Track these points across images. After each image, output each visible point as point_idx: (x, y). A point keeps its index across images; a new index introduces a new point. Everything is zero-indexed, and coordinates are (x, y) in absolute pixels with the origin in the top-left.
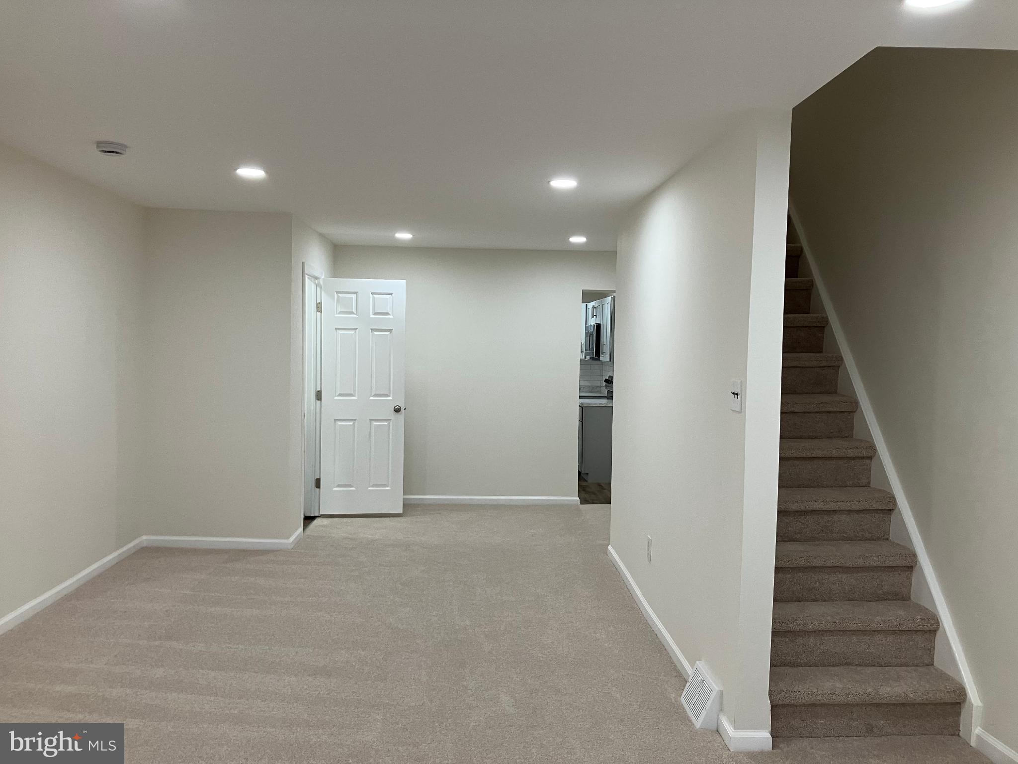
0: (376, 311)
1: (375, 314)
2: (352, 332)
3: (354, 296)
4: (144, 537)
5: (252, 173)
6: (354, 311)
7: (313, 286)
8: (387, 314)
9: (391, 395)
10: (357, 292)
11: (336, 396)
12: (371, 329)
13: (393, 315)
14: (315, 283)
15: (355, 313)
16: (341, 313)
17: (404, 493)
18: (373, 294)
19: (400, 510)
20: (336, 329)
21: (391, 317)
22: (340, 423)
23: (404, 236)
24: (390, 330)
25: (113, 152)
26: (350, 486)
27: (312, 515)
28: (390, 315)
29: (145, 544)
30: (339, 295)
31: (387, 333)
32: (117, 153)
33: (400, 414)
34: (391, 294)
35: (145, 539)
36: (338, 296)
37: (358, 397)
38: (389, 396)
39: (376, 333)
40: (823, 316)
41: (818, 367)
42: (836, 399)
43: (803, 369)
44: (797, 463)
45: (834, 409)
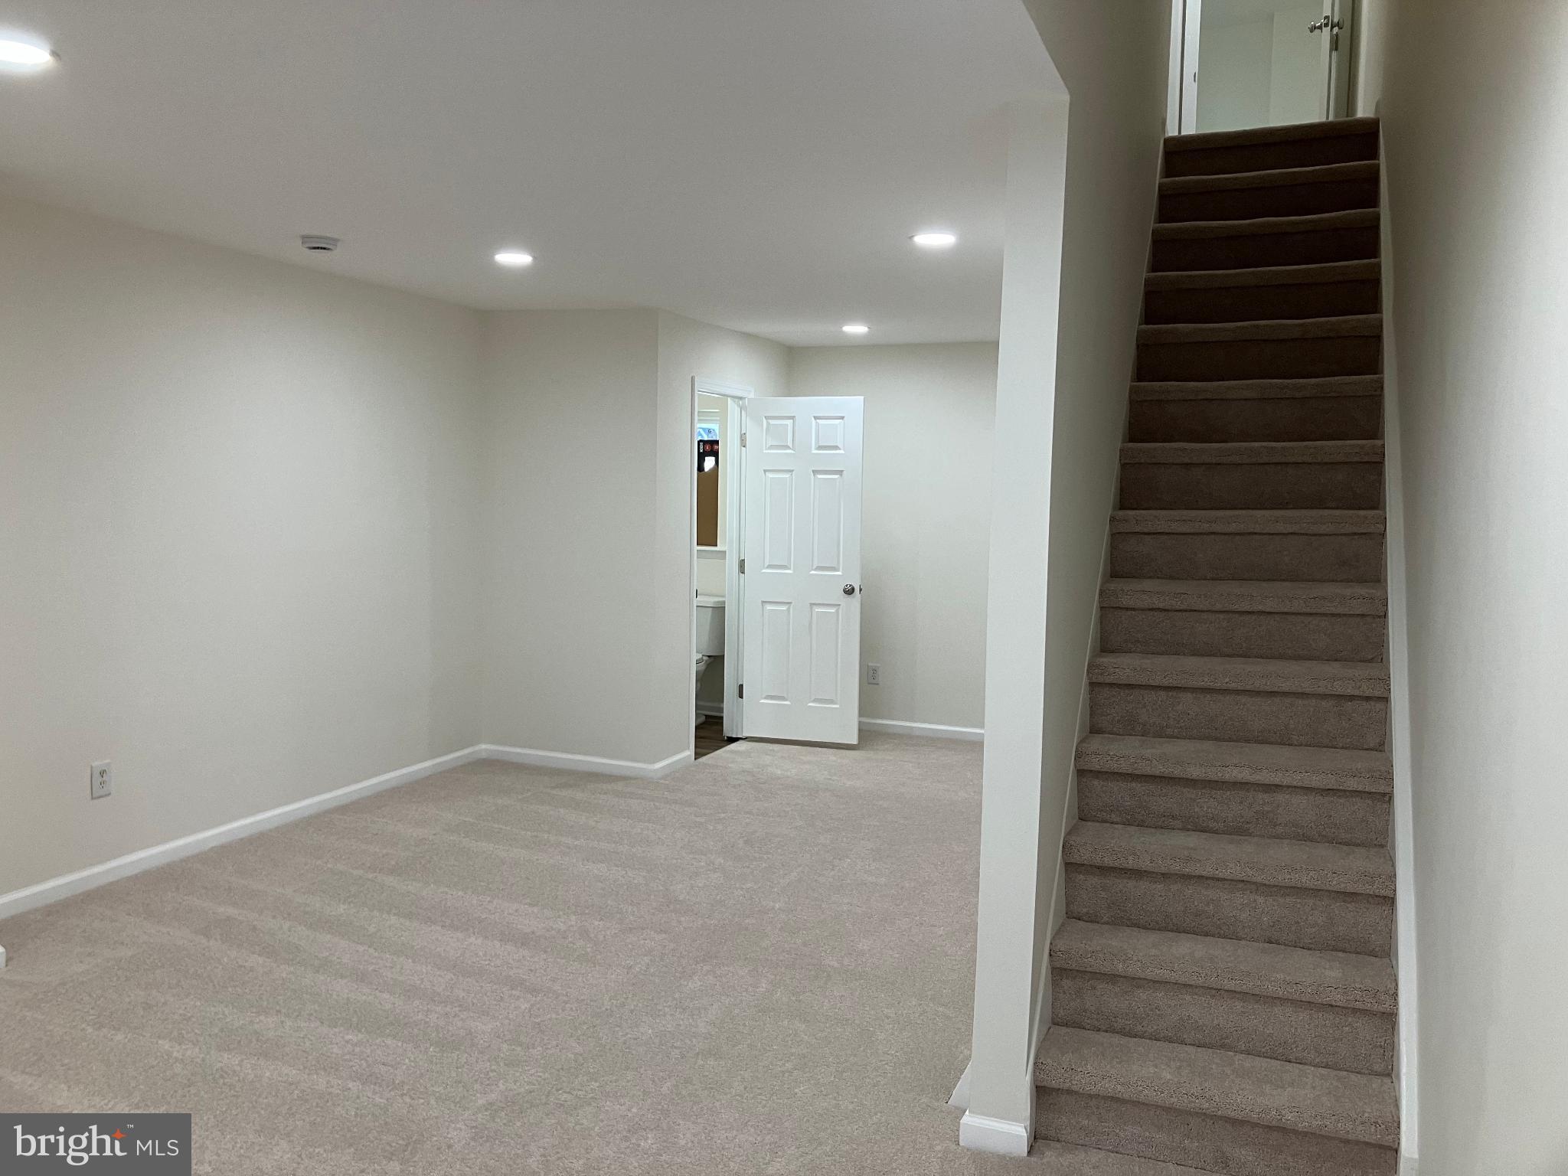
0: (820, 445)
1: (820, 448)
2: (787, 476)
3: (789, 422)
4: (483, 746)
5: (514, 258)
6: (790, 444)
7: (737, 410)
8: (836, 448)
9: (841, 570)
10: (794, 417)
11: (764, 568)
12: (813, 471)
13: (844, 450)
14: (739, 405)
15: (791, 446)
16: (772, 447)
17: (860, 715)
18: (816, 418)
19: (853, 740)
20: (765, 471)
21: (842, 452)
22: (769, 607)
23: (856, 329)
24: (840, 472)
25: (318, 248)
26: (783, 698)
27: (734, 736)
28: (840, 449)
29: (484, 755)
30: (770, 421)
31: (836, 476)
32: (324, 249)
33: (854, 597)
34: (842, 418)
35: (485, 748)
36: (768, 424)
37: (794, 571)
38: (838, 571)
39: (820, 476)
40: (1378, 442)
41: (1341, 535)
42: (1348, 592)
43: (1313, 538)
44: (1243, 699)
45: (1340, 610)
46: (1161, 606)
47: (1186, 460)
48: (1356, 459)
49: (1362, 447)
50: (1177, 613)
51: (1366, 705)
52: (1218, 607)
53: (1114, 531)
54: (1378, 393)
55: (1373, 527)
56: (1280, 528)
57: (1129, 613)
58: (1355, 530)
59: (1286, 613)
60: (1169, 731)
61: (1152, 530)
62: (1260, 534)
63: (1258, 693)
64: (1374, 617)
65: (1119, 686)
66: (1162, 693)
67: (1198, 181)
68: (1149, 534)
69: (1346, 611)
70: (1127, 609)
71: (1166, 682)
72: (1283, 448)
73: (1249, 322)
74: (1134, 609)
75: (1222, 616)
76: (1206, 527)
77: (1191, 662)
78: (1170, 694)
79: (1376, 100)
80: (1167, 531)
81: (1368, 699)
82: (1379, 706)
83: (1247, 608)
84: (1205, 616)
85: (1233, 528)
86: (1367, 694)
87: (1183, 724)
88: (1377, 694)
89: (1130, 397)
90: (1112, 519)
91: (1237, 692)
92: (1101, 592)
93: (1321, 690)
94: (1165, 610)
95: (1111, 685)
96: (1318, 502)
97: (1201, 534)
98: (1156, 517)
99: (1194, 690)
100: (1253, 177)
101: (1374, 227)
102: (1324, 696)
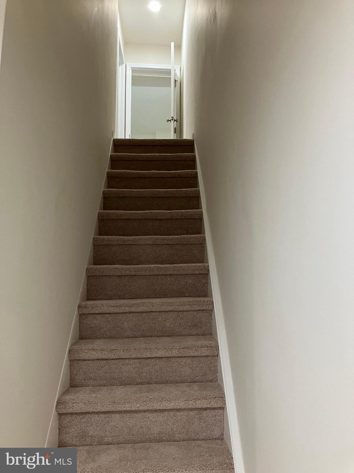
40: (206, 264)
41: (193, 311)
42: (199, 343)
43: (180, 313)
44: (148, 415)
45: (196, 354)
46: (103, 357)
47: (118, 274)
48: (197, 272)
49: (200, 267)
50: (113, 361)
51: (213, 412)
52: (134, 356)
53: (81, 313)
54: (203, 243)
55: (208, 307)
56: (164, 308)
57: (86, 362)
58: (200, 308)
59: (169, 357)
60: (106, 440)
61: (101, 312)
62: (155, 312)
63: (156, 411)
64: (212, 356)
65: (76, 414)
66: (103, 415)
67: (127, 155)
68: (99, 314)
69: (199, 354)
70: (85, 360)
71: (103, 410)
72: (165, 267)
73: (148, 211)
74: (89, 360)
75: (136, 361)
76: (127, 309)
77: (120, 392)
78: (107, 415)
79: (192, 133)
80: (108, 312)
81: (214, 409)
82: (220, 412)
83: (149, 356)
84: (127, 361)
85: (141, 309)
86: (214, 406)
87: (114, 434)
88: (219, 406)
89: (93, 242)
90: (79, 307)
91: (145, 411)
92: (70, 351)
93: (190, 407)
94: (105, 360)
95: (72, 414)
96: (181, 294)
97: (126, 313)
98: (102, 304)
99: (120, 412)
100: (149, 155)
101: (195, 177)
102: (191, 410)
